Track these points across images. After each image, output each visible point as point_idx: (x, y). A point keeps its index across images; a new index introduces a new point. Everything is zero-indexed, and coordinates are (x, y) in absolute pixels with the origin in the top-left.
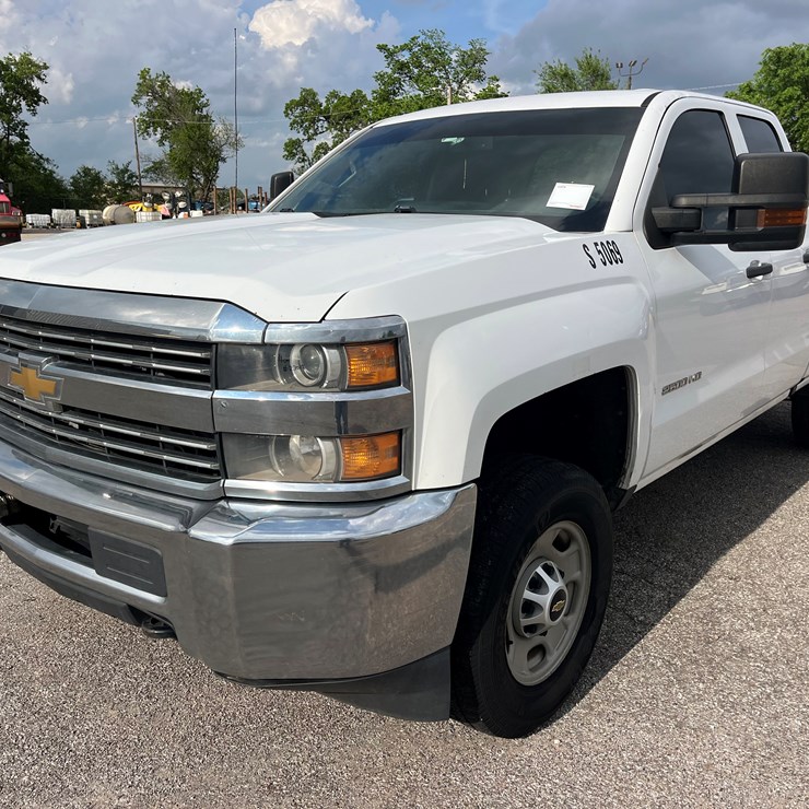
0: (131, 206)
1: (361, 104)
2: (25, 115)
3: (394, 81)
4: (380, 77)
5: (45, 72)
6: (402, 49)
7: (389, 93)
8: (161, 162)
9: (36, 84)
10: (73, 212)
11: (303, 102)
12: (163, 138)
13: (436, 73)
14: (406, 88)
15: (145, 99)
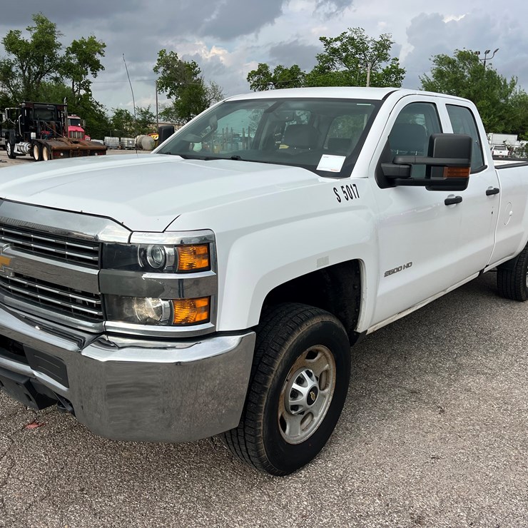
0: (152, 136)
1: (297, 74)
2: (90, 77)
3: (328, 60)
4: (320, 57)
5: (104, 49)
6: (336, 40)
7: (325, 68)
8: (170, 109)
9: (98, 57)
10: (118, 139)
11: (259, 72)
12: (171, 93)
13: (357, 56)
14: (337, 65)
15: (161, 69)
